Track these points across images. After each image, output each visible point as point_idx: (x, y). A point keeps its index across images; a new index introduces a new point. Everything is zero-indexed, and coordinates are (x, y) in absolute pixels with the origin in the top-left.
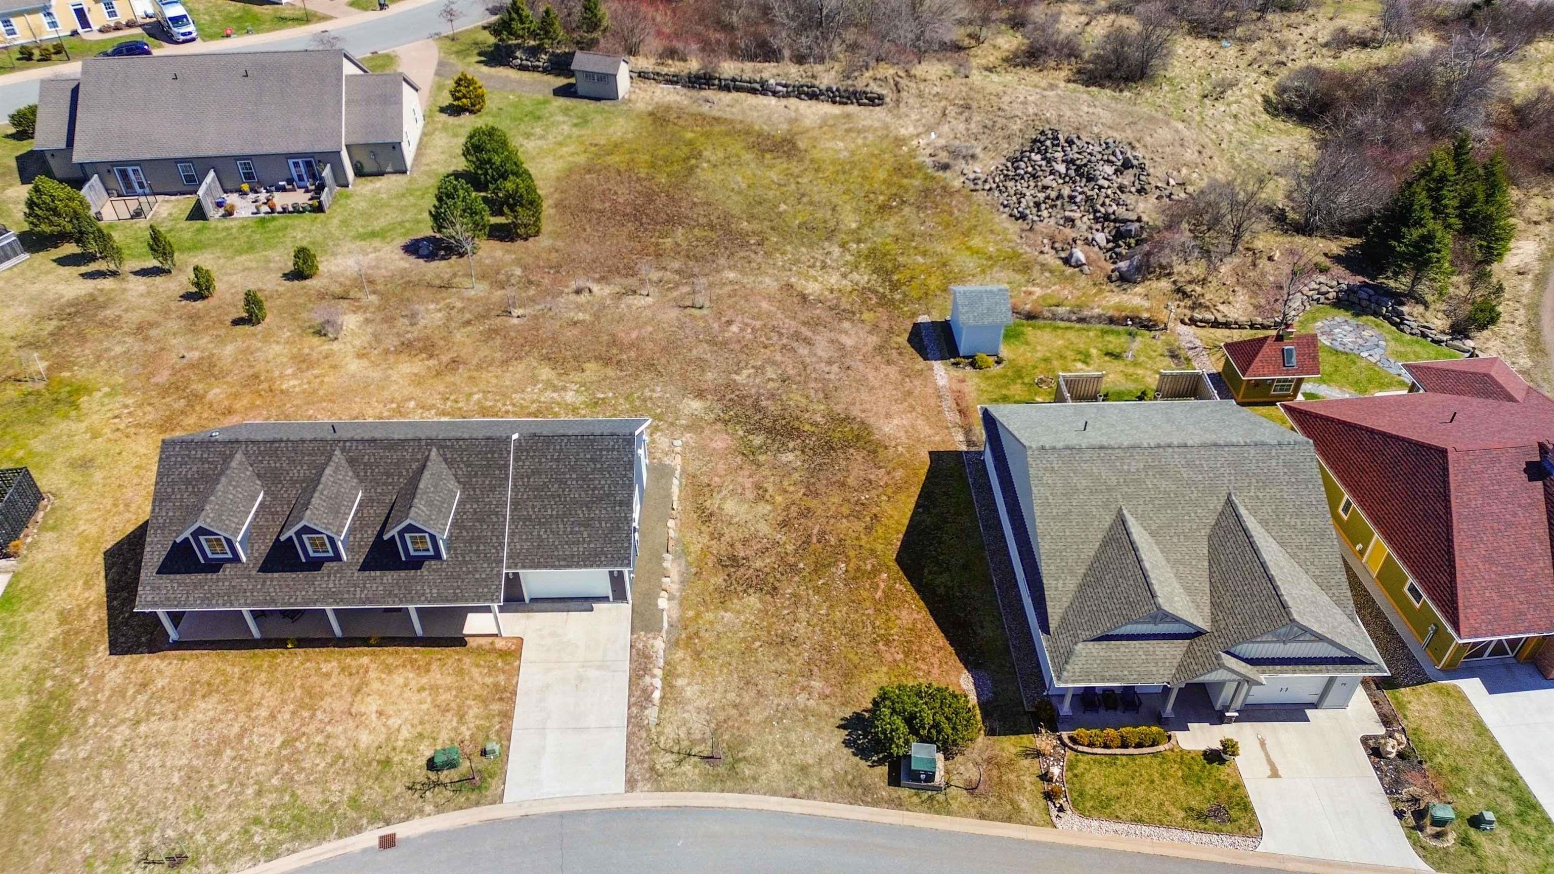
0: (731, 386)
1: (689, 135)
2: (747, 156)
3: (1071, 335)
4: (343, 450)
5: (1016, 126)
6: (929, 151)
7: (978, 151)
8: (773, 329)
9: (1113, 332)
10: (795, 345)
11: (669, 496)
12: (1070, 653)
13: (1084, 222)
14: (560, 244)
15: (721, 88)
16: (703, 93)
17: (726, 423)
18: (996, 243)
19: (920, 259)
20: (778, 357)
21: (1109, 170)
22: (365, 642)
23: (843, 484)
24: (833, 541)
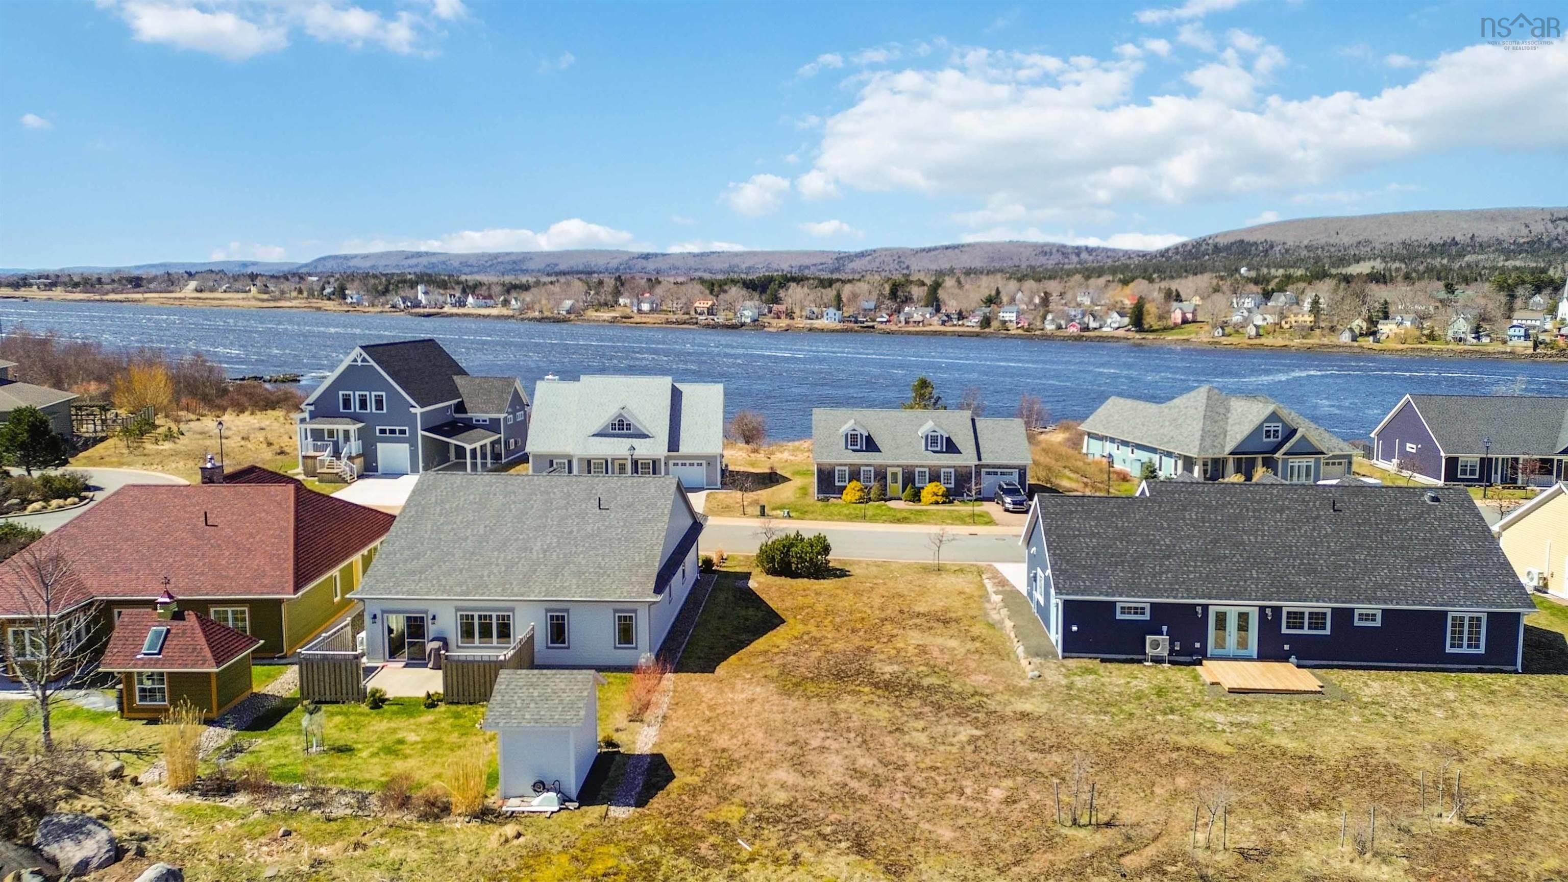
10: (880, 770)
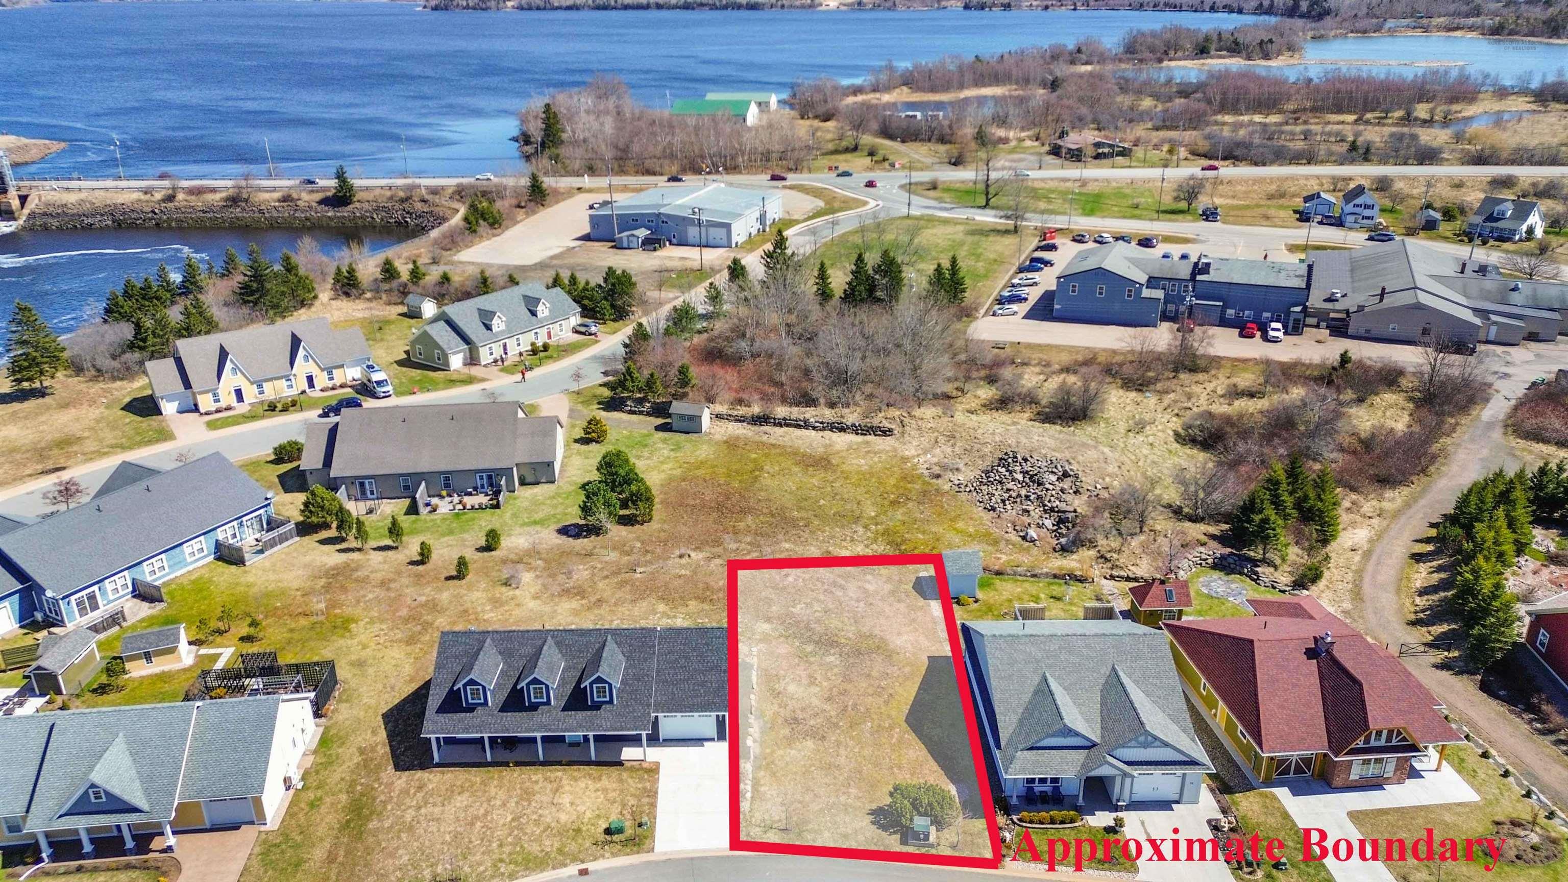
0: (791, 615)
1: (754, 456)
2: (796, 469)
3: (1027, 585)
4: (553, 637)
5: (987, 449)
6: (926, 466)
7: (961, 466)
8: (818, 579)
9: (1056, 584)
11: (751, 681)
12: (1013, 757)
13: (1036, 512)
14: (666, 527)
15: (775, 424)
16: (762, 428)
17: (787, 637)
18: (974, 526)
19: (920, 536)
20: (822, 597)
21: (1053, 478)
22: (560, 763)
23: (869, 676)
24: (862, 710)
